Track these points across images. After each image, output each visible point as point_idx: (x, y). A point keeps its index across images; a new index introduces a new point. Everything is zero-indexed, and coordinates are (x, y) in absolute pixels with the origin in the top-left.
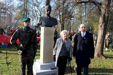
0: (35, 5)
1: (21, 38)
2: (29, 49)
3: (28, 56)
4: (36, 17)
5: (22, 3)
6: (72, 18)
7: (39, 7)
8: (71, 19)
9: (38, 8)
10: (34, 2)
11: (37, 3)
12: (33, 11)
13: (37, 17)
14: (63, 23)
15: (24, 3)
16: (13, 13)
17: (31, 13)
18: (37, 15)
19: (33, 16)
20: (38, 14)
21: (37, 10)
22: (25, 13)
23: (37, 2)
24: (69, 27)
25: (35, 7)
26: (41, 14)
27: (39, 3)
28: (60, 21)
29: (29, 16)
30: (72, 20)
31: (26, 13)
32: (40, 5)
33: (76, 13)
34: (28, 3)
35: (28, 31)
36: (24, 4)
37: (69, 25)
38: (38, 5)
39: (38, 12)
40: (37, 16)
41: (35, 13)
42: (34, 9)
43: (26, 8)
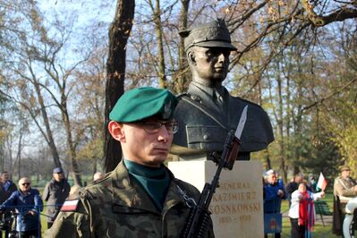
0: (33, 54)
7: (52, 63)
9: (48, 71)
11: (43, 47)
12: (23, 87)
13: (45, 113)
18: (42, 102)
19: (27, 108)
20: (48, 101)
21: (42, 81)
23: (46, 41)
25: (35, 64)
26: (64, 98)
27: (52, 44)
32: (60, 55)
35: (170, 204)
38: (50, 57)
39: (51, 88)
40: (43, 108)
41: (36, 96)
42: (28, 74)
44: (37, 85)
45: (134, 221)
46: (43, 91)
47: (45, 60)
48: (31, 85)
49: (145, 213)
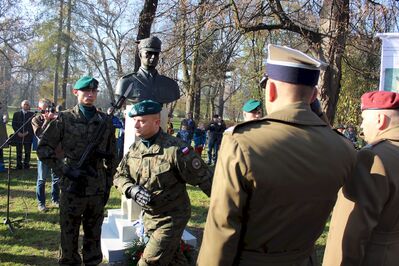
0: (98, 22)
1: (69, 141)
2: (92, 175)
3: (87, 194)
4: (103, 64)
5: (54, 12)
6: (228, 74)
7: (112, 29)
8: (225, 77)
9: (109, 35)
10: (96, 11)
11: (106, 16)
12: (90, 45)
13: (106, 64)
14: (196, 89)
15: (61, 14)
16: (16, 47)
17: (84, 49)
18: (104, 56)
19: (93, 60)
20: (108, 55)
21: (104, 41)
22: (63, 51)
23: (108, 13)
24: (217, 103)
25: (100, 29)
26: (119, 56)
27: (113, 15)
28: (187, 84)
29: (75, 61)
30: (230, 79)
31: (68, 50)
32: (117, 23)
33: (242, 54)
34: (73, 15)
36: (59, 17)
37: (218, 98)
38: (111, 24)
39: (110, 46)
40: (105, 60)
41: (99, 51)
42: (94, 35)
43: (65, 31)
44: (101, 44)
45: (77, 125)
46: (105, 48)
47: (107, 26)
48: (96, 44)
49: (82, 123)
